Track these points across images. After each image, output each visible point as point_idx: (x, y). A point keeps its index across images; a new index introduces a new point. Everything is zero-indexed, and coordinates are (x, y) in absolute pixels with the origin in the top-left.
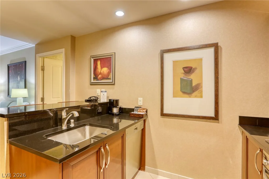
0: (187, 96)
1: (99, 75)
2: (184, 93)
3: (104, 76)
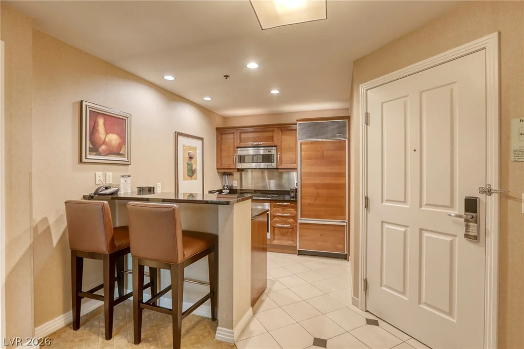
1: (101, 145)
2: (189, 176)
3: (111, 150)
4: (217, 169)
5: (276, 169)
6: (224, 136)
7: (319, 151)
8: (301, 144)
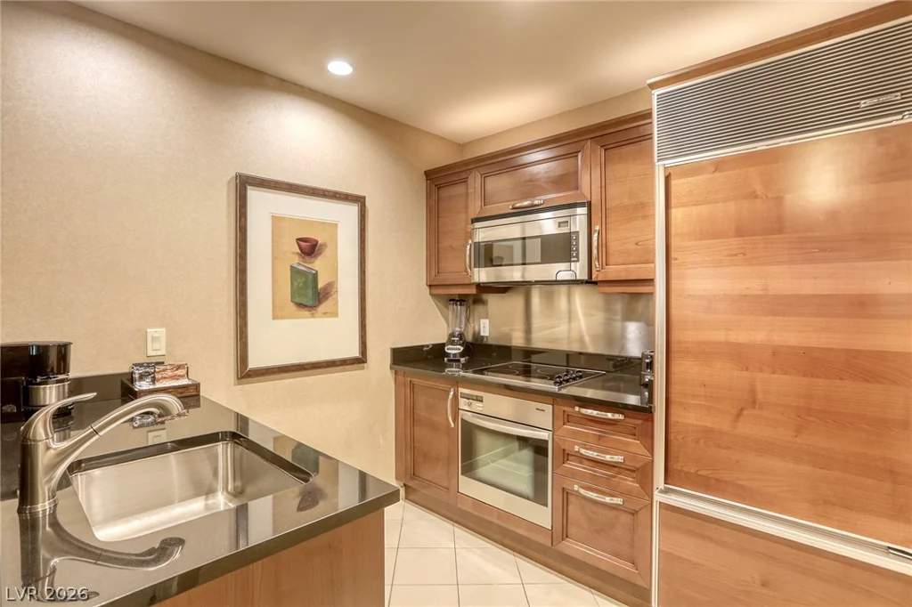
0: (307, 313)
2: (300, 305)
4: (430, 286)
5: (587, 282)
6: (445, 193)
7: (754, 196)
8: (667, 179)
